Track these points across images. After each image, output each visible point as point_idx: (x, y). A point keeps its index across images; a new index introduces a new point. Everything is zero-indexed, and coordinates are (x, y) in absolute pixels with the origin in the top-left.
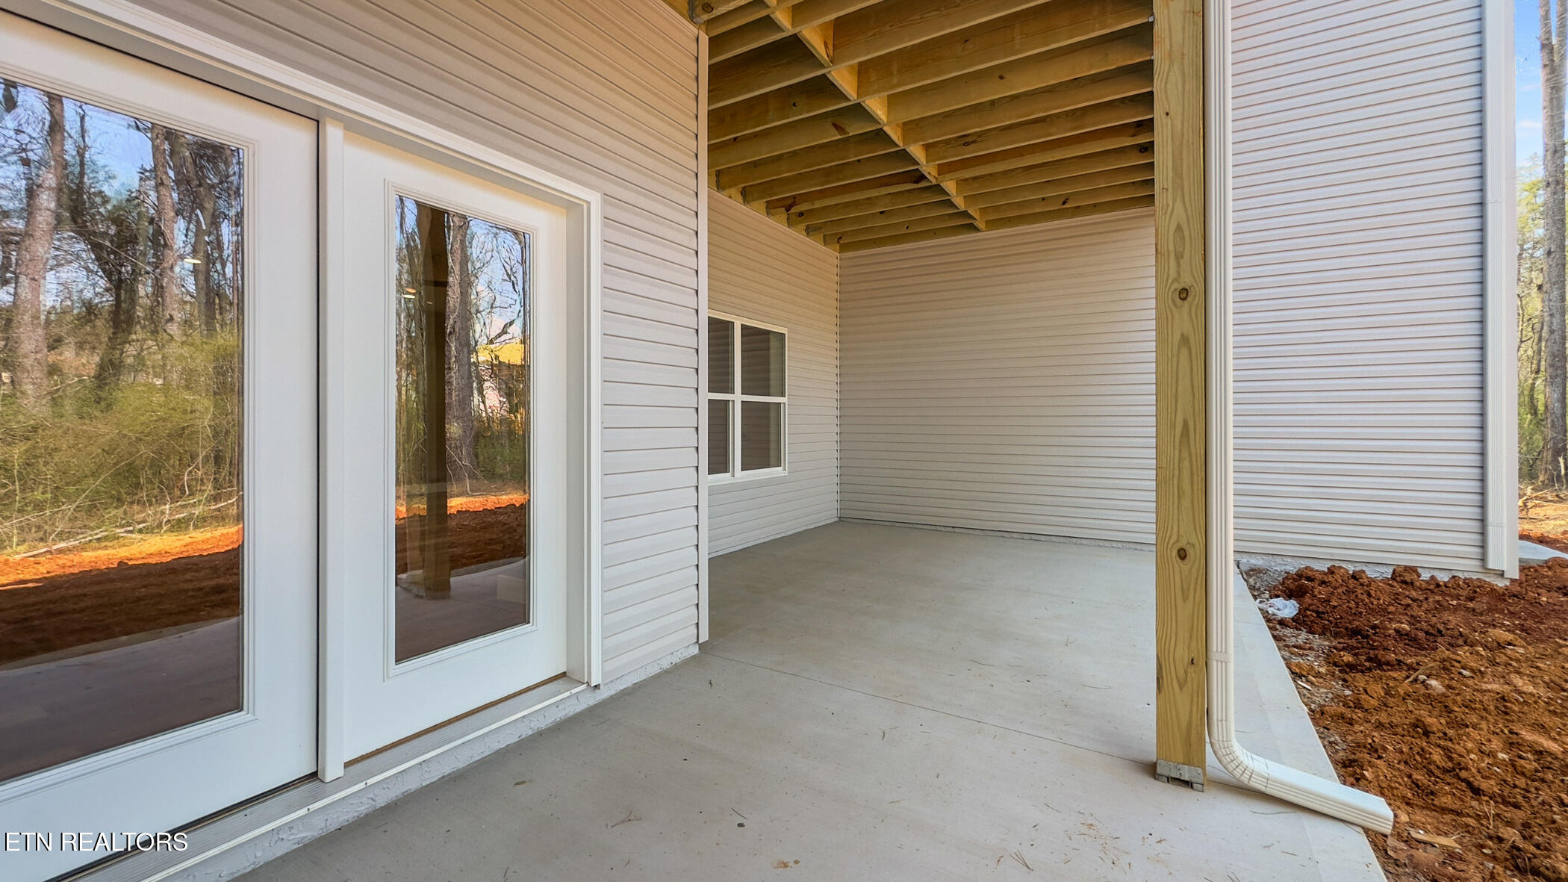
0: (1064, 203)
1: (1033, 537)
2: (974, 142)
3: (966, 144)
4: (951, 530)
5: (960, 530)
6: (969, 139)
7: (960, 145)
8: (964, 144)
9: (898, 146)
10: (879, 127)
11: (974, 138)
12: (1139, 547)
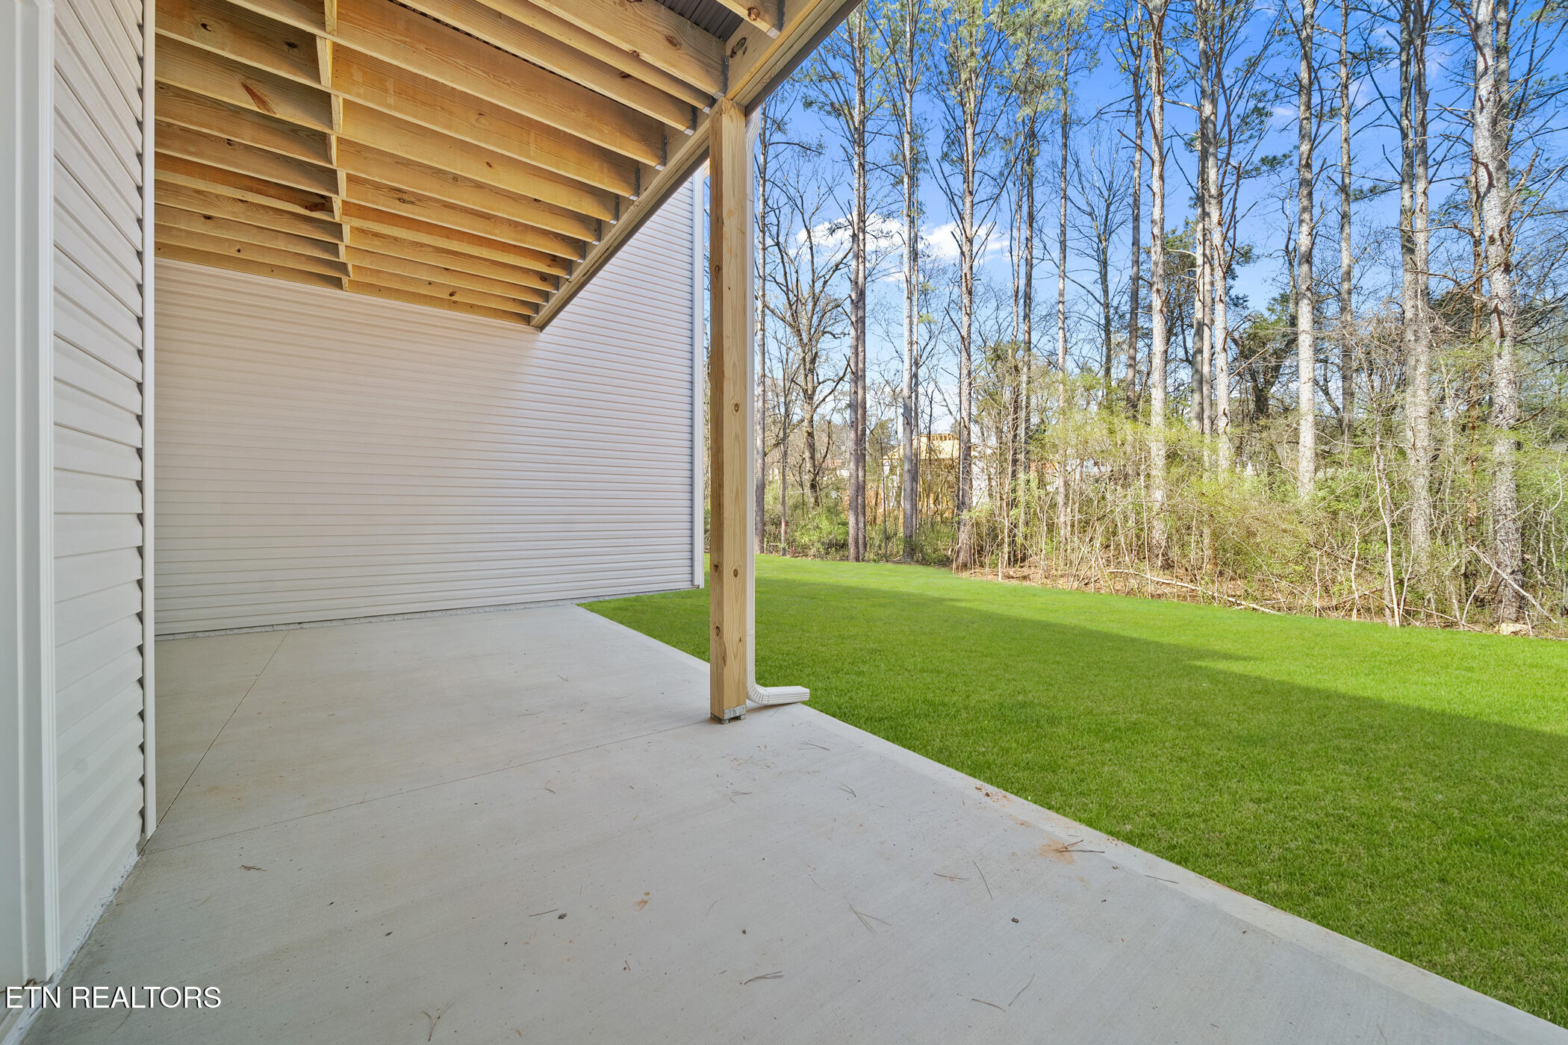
0: (452, 295)
1: (406, 616)
2: (412, 203)
3: (402, 200)
4: (298, 626)
5: (309, 625)
6: (405, 197)
7: (394, 198)
8: (399, 200)
9: (331, 163)
10: (327, 131)
11: (412, 199)
12: (507, 608)
